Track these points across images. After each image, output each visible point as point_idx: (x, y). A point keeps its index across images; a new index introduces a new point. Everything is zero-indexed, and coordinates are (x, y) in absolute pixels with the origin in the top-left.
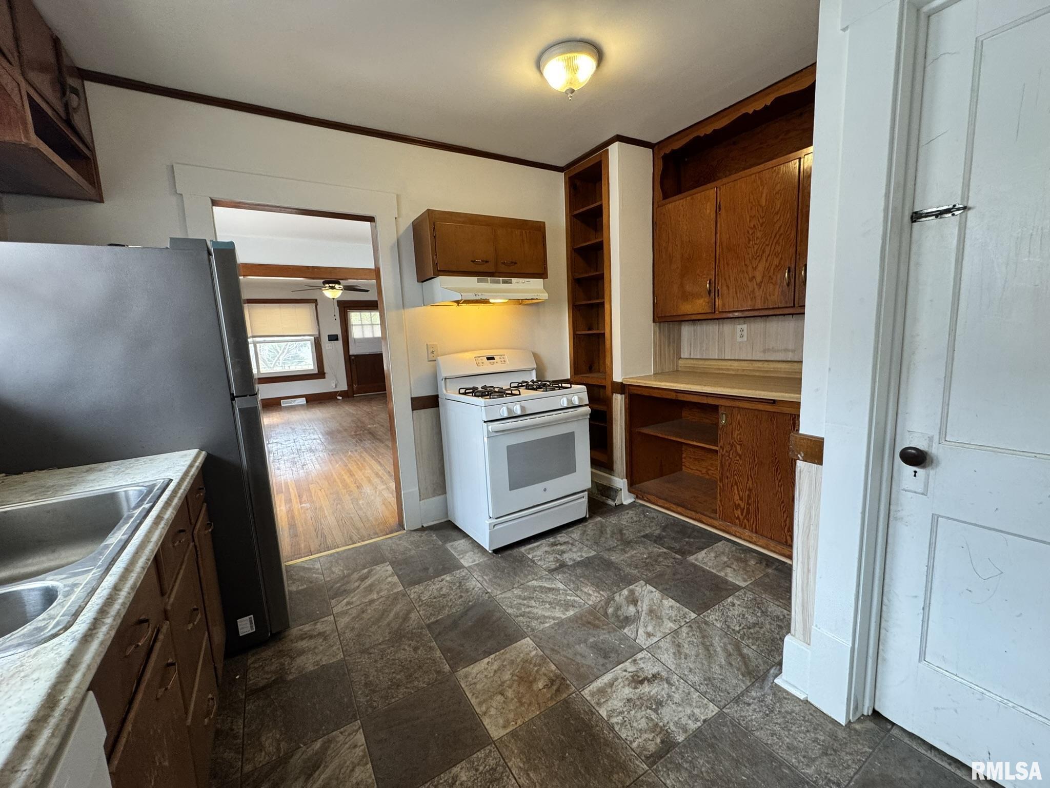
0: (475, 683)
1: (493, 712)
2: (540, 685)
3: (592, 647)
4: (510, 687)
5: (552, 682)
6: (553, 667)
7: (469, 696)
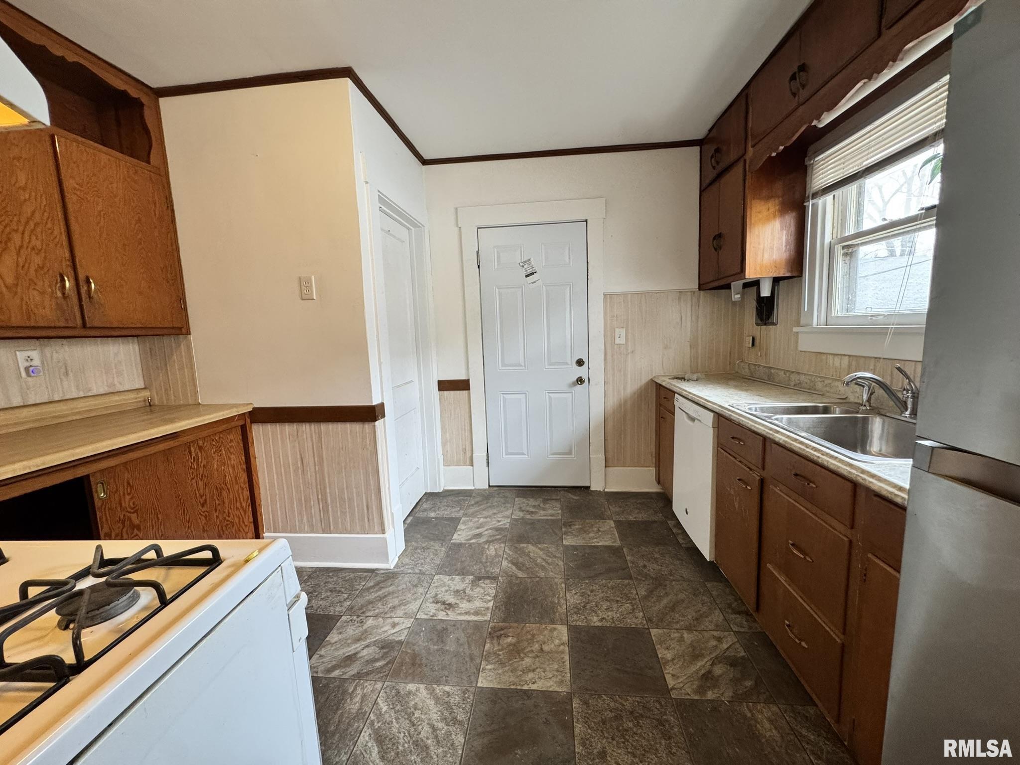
0: (557, 671)
1: (557, 642)
2: (510, 640)
3: (442, 642)
4: (532, 651)
5: (499, 637)
6: (487, 646)
7: (567, 663)
